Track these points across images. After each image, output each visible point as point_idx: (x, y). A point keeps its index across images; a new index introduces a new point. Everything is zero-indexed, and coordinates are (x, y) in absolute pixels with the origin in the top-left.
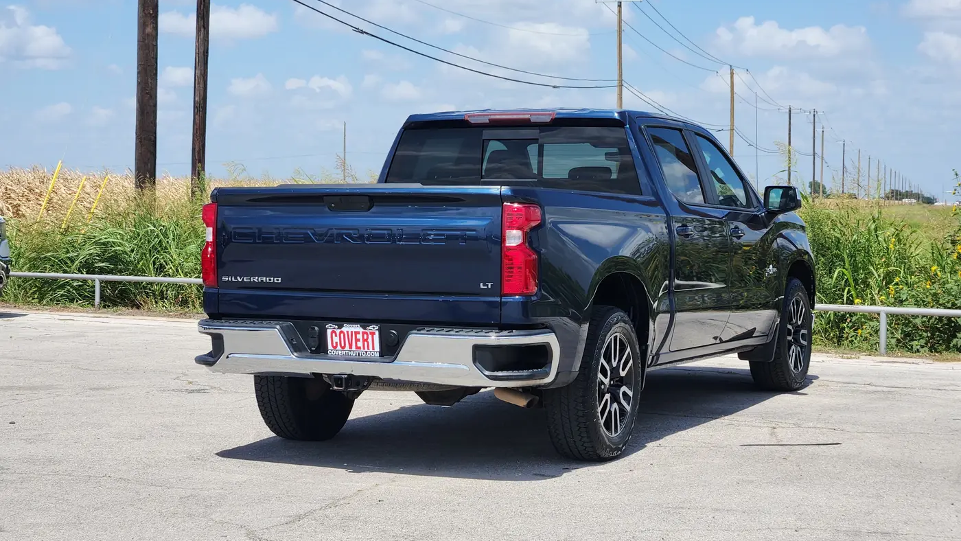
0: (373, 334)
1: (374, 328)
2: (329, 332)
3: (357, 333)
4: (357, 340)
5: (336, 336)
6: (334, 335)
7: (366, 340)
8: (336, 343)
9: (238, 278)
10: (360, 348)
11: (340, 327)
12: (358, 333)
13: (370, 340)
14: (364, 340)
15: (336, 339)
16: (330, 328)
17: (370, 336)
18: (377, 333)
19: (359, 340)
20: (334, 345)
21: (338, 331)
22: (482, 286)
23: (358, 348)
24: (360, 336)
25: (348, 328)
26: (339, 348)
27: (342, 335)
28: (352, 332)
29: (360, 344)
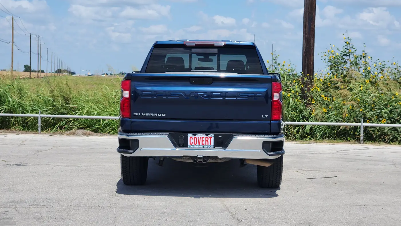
0: (211, 138)
1: (212, 135)
2: (189, 138)
3: (202, 138)
4: (203, 141)
5: (192, 139)
6: (191, 139)
7: (207, 141)
8: (192, 142)
9: (142, 114)
10: (204, 144)
11: (195, 135)
12: (204, 138)
13: (209, 141)
14: (206, 141)
15: (192, 141)
16: (190, 135)
17: (209, 139)
18: (213, 138)
19: (204, 141)
20: (191, 143)
21: (193, 137)
22: (263, 116)
23: (202, 144)
24: (204, 139)
25: (199, 136)
26: (193, 144)
27: (195, 139)
28: (200, 138)
29: (204, 142)
